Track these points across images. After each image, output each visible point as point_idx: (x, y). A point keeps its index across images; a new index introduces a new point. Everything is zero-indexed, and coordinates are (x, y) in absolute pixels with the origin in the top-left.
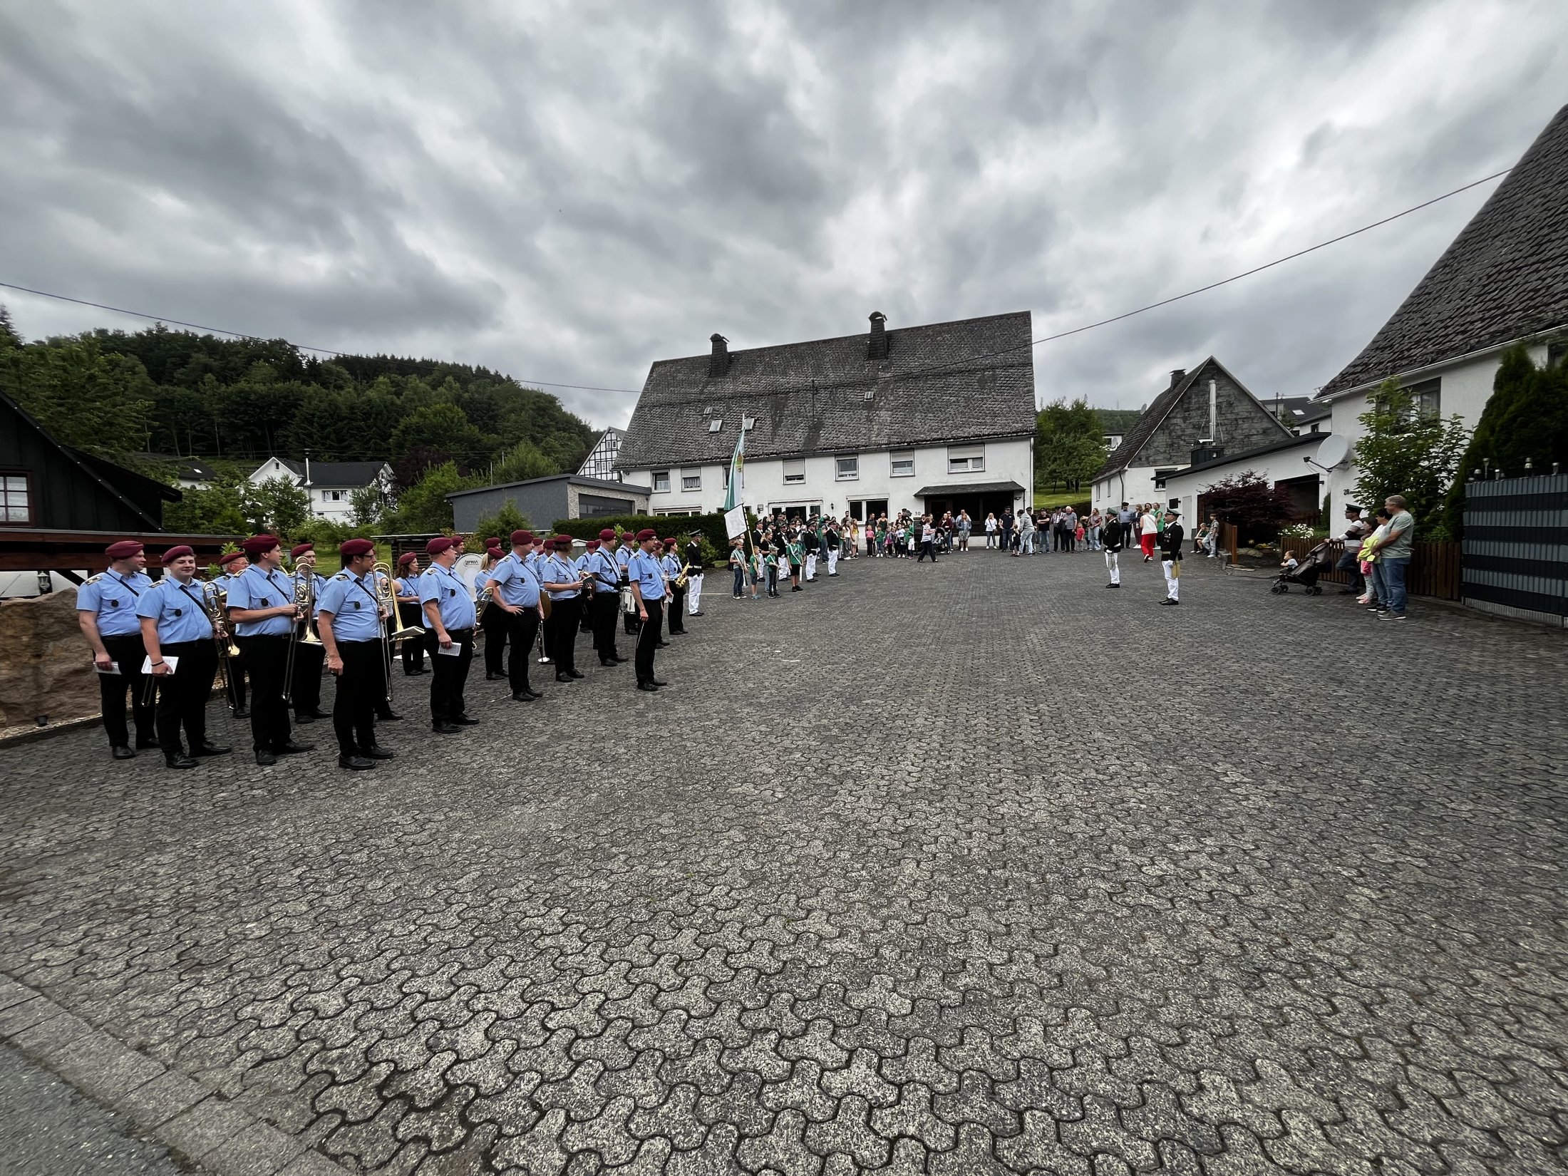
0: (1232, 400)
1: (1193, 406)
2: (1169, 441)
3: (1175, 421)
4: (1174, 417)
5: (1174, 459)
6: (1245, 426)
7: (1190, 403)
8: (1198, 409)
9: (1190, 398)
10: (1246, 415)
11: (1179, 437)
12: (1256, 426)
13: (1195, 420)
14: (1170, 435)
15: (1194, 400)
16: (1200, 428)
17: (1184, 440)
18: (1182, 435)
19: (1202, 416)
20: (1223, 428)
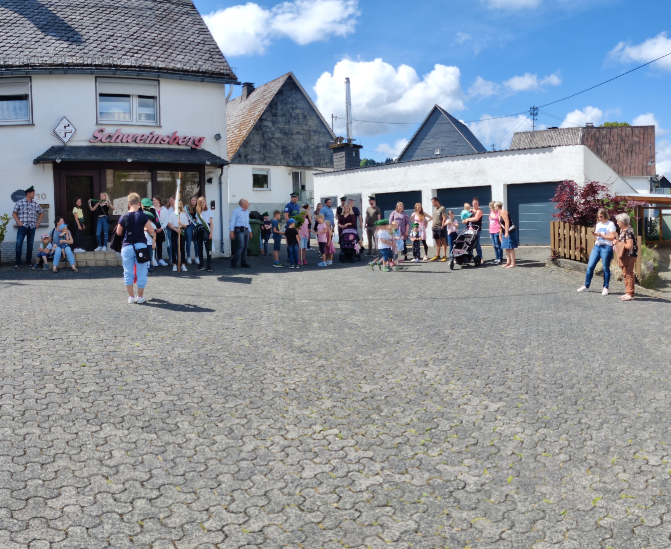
0: (306, 113)
1: (280, 113)
4: (265, 120)
5: (268, 160)
12: (322, 139)
13: (281, 125)
14: (263, 136)
15: (280, 107)
16: (285, 134)
17: (274, 143)
18: (273, 138)
19: (285, 123)
20: (301, 137)
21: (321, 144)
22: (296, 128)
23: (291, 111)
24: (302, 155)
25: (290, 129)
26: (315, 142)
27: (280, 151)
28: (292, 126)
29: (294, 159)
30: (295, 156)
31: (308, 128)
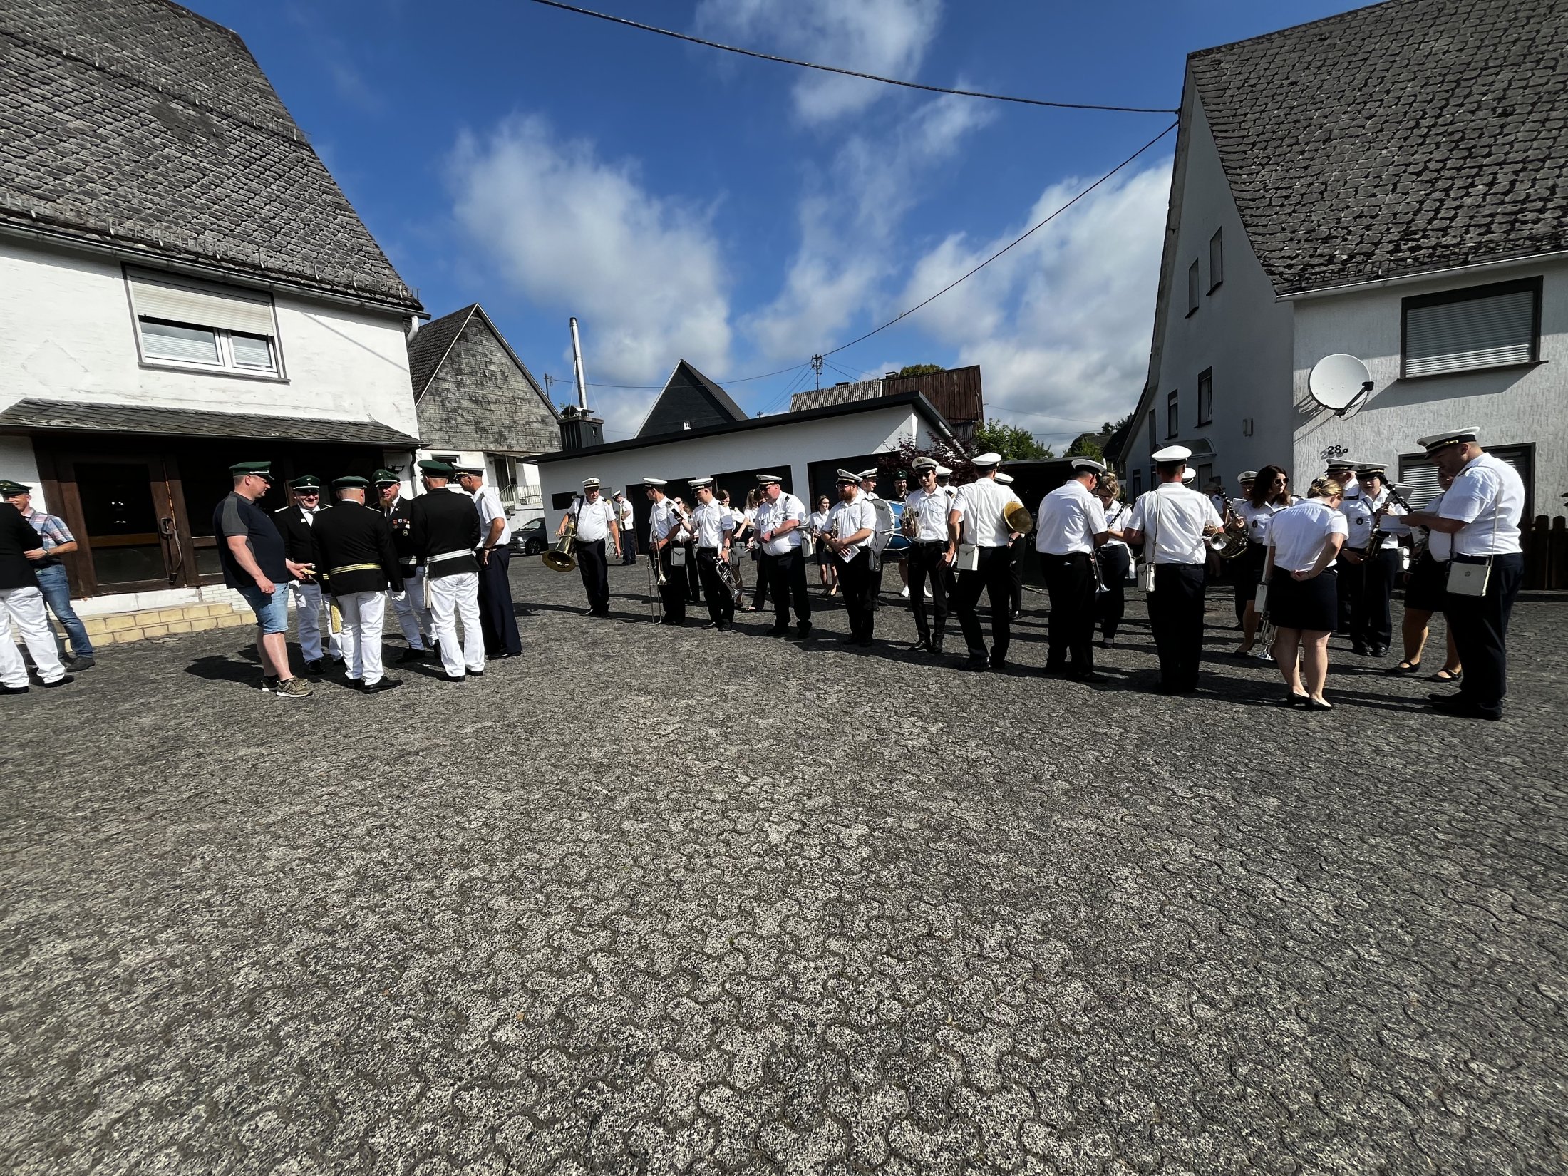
0: (507, 371)
1: (466, 370)
2: (444, 414)
3: (445, 385)
4: (445, 380)
5: (454, 441)
6: (524, 409)
7: (460, 363)
8: (472, 373)
9: (459, 356)
10: (522, 394)
11: (455, 410)
12: (535, 410)
13: (471, 389)
14: (443, 405)
15: (465, 361)
16: (477, 402)
17: (462, 416)
18: (459, 408)
19: (476, 385)
20: (503, 407)
21: (533, 418)
22: (493, 395)
23: (482, 366)
24: (506, 434)
25: (484, 395)
26: (525, 415)
27: (473, 427)
28: (487, 391)
29: (496, 440)
30: (497, 436)
31: (511, 395)
